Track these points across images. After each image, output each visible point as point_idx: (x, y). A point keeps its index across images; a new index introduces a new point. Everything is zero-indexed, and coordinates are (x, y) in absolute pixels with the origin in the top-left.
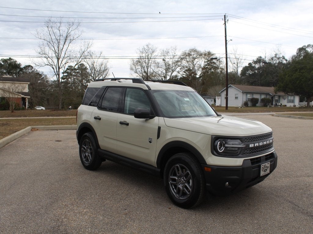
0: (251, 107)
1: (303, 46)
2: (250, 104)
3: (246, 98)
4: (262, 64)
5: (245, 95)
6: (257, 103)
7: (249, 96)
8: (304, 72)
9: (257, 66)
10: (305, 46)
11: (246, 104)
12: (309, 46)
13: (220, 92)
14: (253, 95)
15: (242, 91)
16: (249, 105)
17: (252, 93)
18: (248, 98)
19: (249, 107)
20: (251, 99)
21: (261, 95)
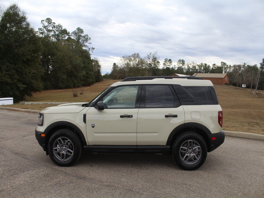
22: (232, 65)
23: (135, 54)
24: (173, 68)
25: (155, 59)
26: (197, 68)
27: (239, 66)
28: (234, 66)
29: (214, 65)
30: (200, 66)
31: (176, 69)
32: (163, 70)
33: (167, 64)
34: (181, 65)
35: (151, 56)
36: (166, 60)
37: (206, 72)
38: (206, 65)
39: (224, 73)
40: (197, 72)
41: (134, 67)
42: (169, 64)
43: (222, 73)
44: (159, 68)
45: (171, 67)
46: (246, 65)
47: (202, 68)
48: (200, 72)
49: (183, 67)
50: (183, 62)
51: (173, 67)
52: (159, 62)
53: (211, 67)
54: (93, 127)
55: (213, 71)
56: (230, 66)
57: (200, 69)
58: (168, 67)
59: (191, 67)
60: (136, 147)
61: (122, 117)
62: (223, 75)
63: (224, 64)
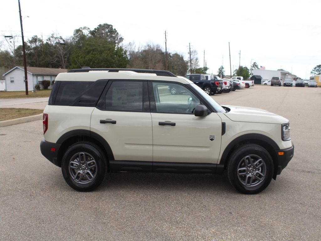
0: (42, 90)
1: (80, 28)
2: (41, 87)
3: (37, 81)
4: (38, 44)
5: (35, 77)
6: (49, 85)
7: (40, 79)
8: (96, 54)
9: (33, 45)
10: (81, 28)
11: (37, 88)
12: (85, 28)
13: (3, 75)
14: (43, 77)
15: (32, 74)
16: (41, 89)
17: (43, 75)
18: (39, 81)
19: (41, 90)
20: (42, 81)
21: (51, 77)
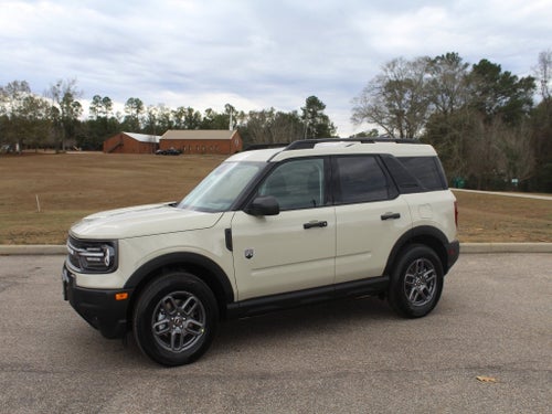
22: (247, 112)
23: (15, 83)
24: (113, 118)
25: (68, 98)
26: (171, 117)
27: (262, 114)
28: (251, 114)
29: (209, 111)
30: (178, 115)
31: (122, 121)
32: (91, 123)
33: (99, 109)
34: (134, 111)
35: (61, 89)
36: (96, 100)
37: (190, 128)
38: (190, 110)
39: (231, 128)
40: (170, 128)
41: (13, 115)
42: (104, 109)
43: (228, 129)
44: (79, 118)
45: (109, 116)
46: (275, 113)
47: (183, 118)
48: (177, 128)
49: (140, 116)
50: (138, 104)
51: (115, 116)
52: (79, 105)
53: (203, 115)
54: (249, 257)
55: (206, 125)
56: (242, 112)
57: (179, 121)
58: (102, 115)
59: (157, 117)
60: (332, 289)
61: (307, 227)
62: (230, 134)
63: (230, 108)
